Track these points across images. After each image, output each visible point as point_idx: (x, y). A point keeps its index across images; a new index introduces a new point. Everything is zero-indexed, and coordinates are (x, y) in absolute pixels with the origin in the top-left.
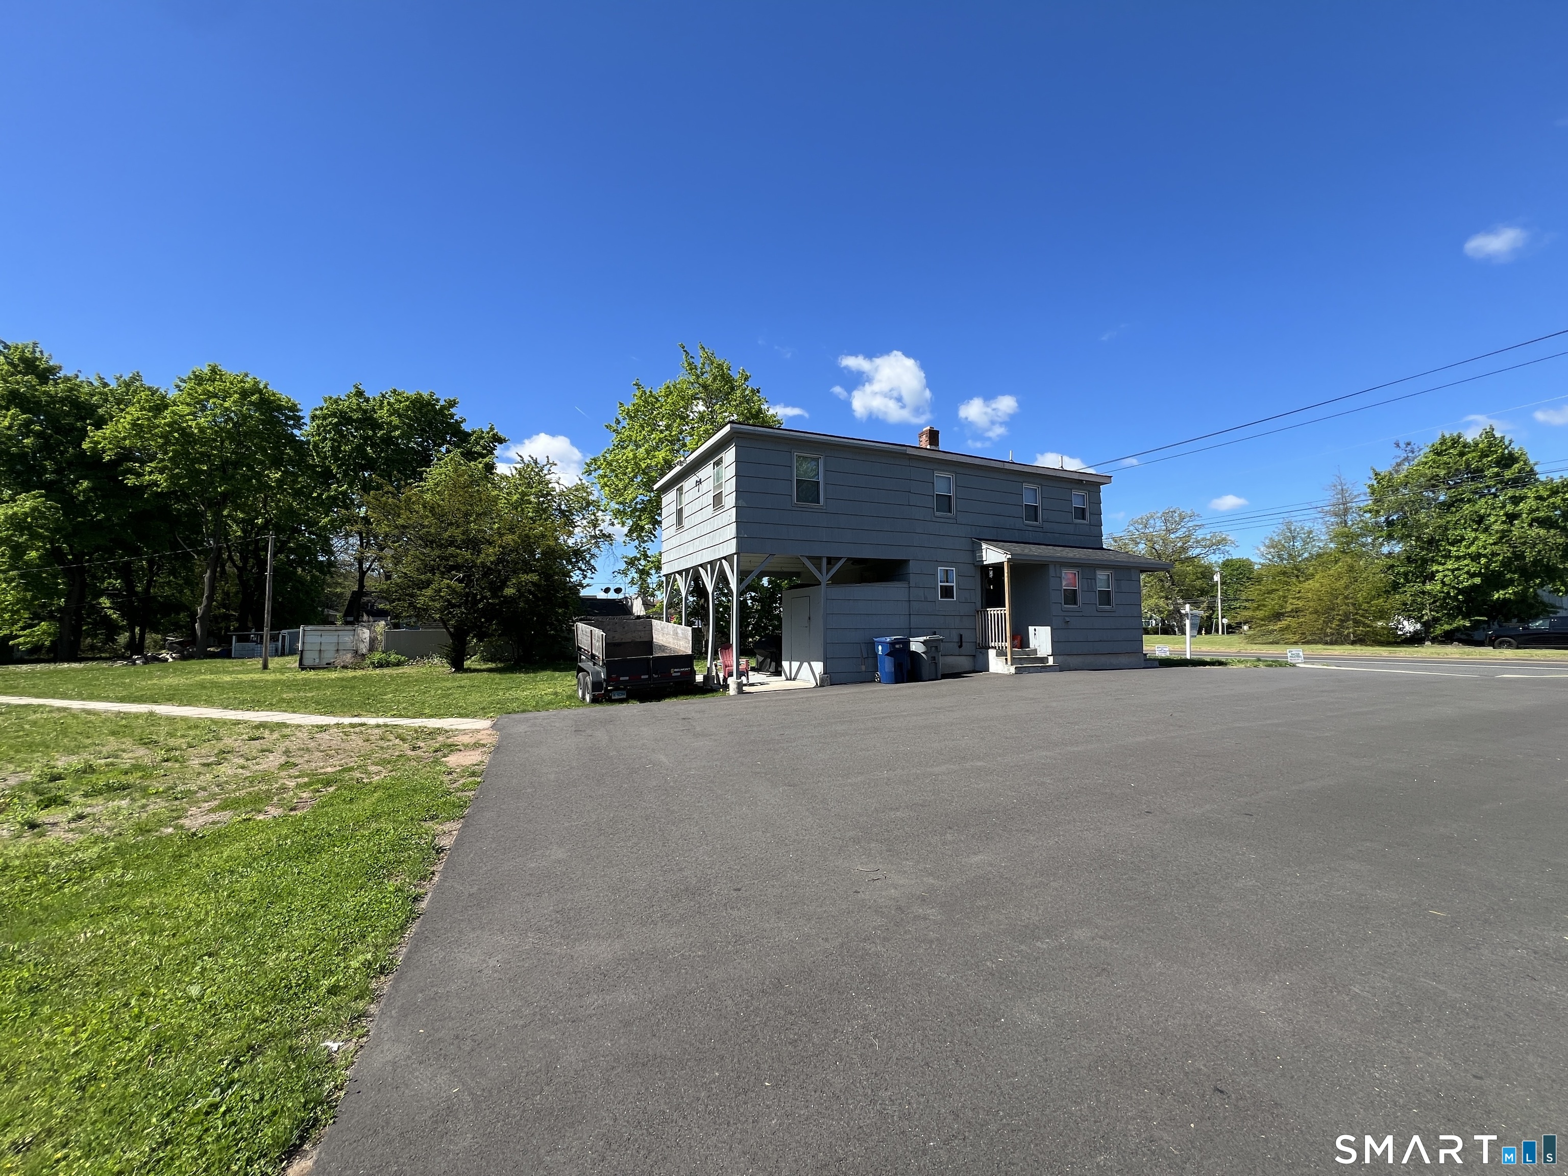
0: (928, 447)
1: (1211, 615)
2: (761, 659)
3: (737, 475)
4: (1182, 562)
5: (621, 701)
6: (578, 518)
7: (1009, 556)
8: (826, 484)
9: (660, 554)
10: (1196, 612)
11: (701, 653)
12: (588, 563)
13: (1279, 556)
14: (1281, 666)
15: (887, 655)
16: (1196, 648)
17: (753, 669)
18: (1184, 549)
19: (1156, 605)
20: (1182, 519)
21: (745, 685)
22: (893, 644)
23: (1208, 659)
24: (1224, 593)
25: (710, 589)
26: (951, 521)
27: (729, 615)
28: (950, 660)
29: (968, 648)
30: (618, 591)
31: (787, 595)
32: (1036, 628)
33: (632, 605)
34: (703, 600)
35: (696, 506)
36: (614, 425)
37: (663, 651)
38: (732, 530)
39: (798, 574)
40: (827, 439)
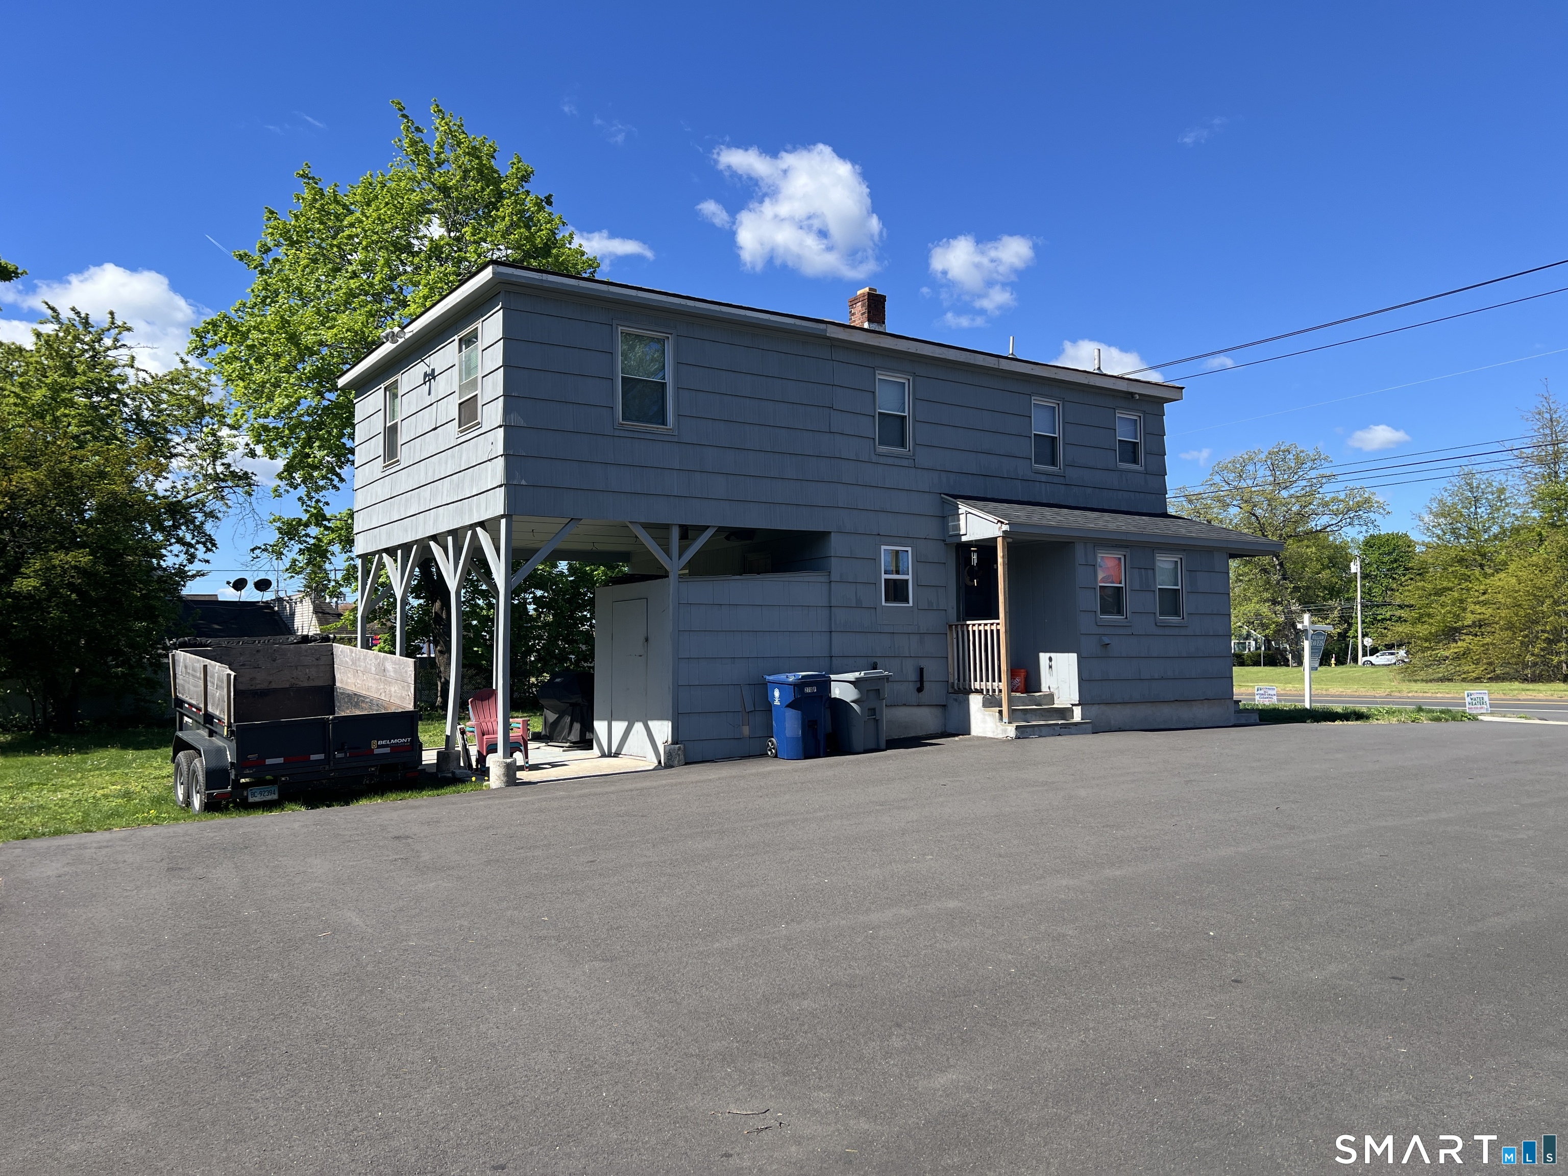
0: (866, 325)
1: (1346, 631)
2: (552, 717)
3: (507, 365)
4: (1298, 537)
5: (268, 806)
6: (177, 439)
7: (1005, 528)
8: (678, 389)
9: (351, 515)
10: (1321, 626)
11: (433, 707)
12: (199, 529)
13: (1454, 531)
14: (1454, 719)
15: (789, 706)
16: (1319, 689)
17: (537, 737)
18: (1302, 517)
19: (1258, 615)
20: (1300, 463)
21: (521, 768)
22: (799, 686)
23: (1338, 708)
24: (1367, 592)
25: (452, 583)
26: (905, 463)
27: (491, 633)
28: (902, 714)
29: (932, 690)
30: (262, 585)
31: (604, 597)
32: (1053, 655)
33: (293, 614)
34: (438, 604)
35: (426, 421)
36: (257, 256)
37: (357, 705)
38: (496, 472)
39: (625, 557)
40: (680, 304)
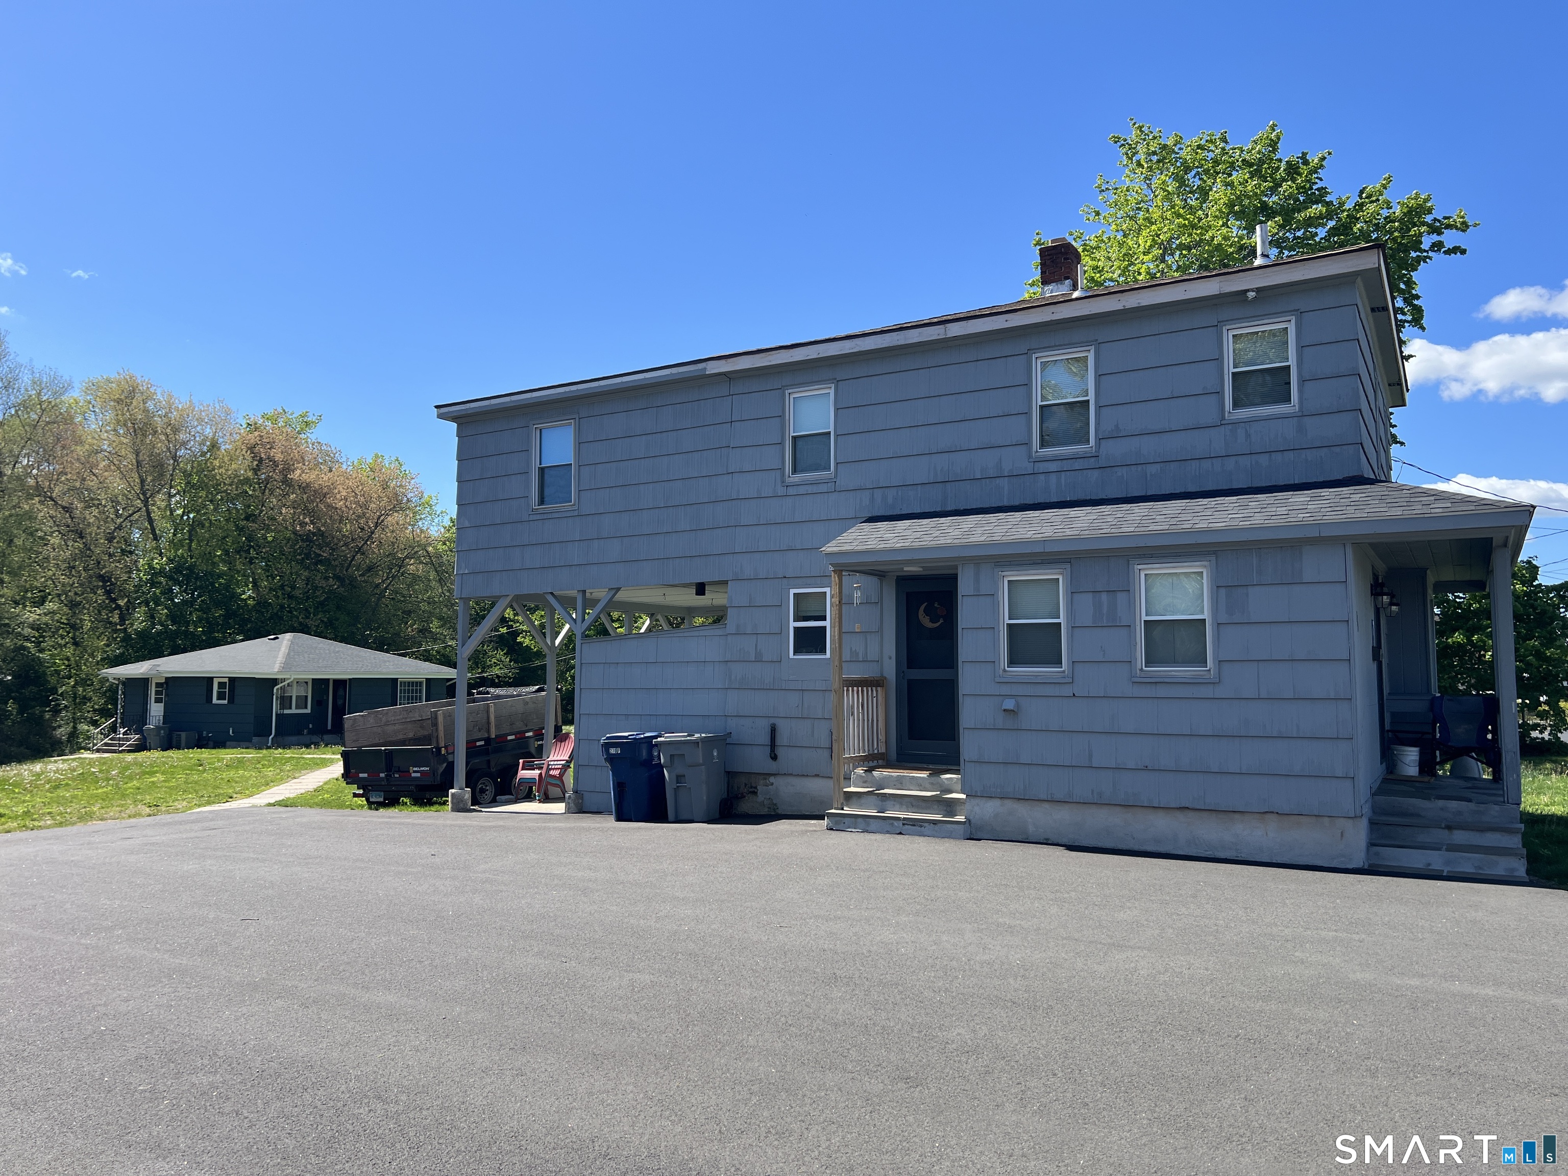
8: (579, 467)
40: (565, 392)
